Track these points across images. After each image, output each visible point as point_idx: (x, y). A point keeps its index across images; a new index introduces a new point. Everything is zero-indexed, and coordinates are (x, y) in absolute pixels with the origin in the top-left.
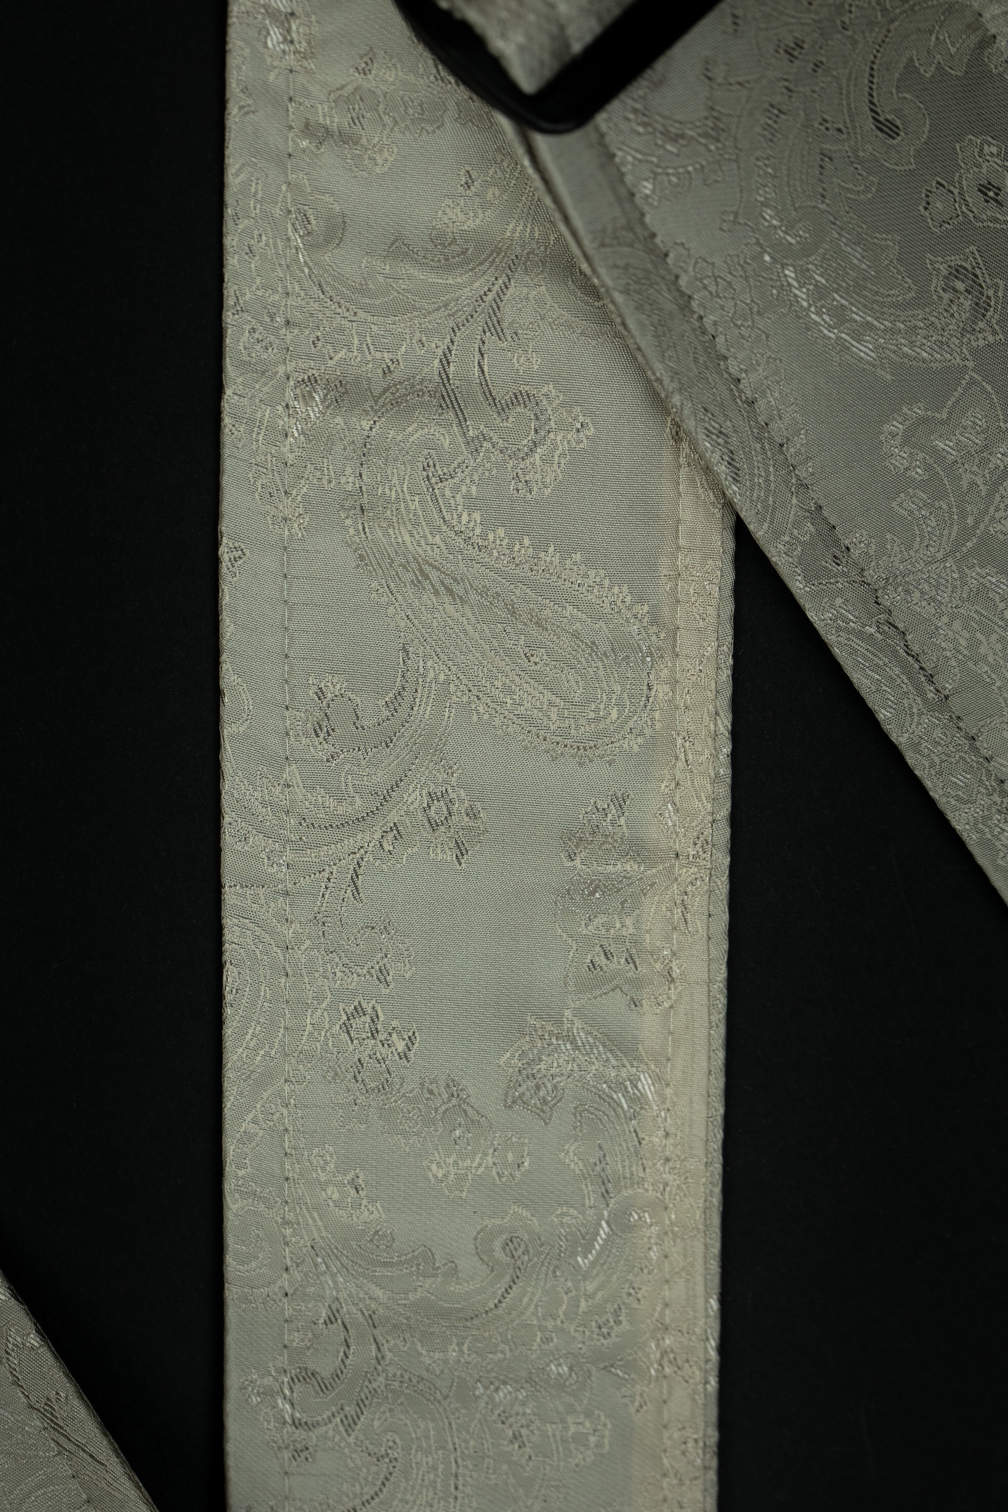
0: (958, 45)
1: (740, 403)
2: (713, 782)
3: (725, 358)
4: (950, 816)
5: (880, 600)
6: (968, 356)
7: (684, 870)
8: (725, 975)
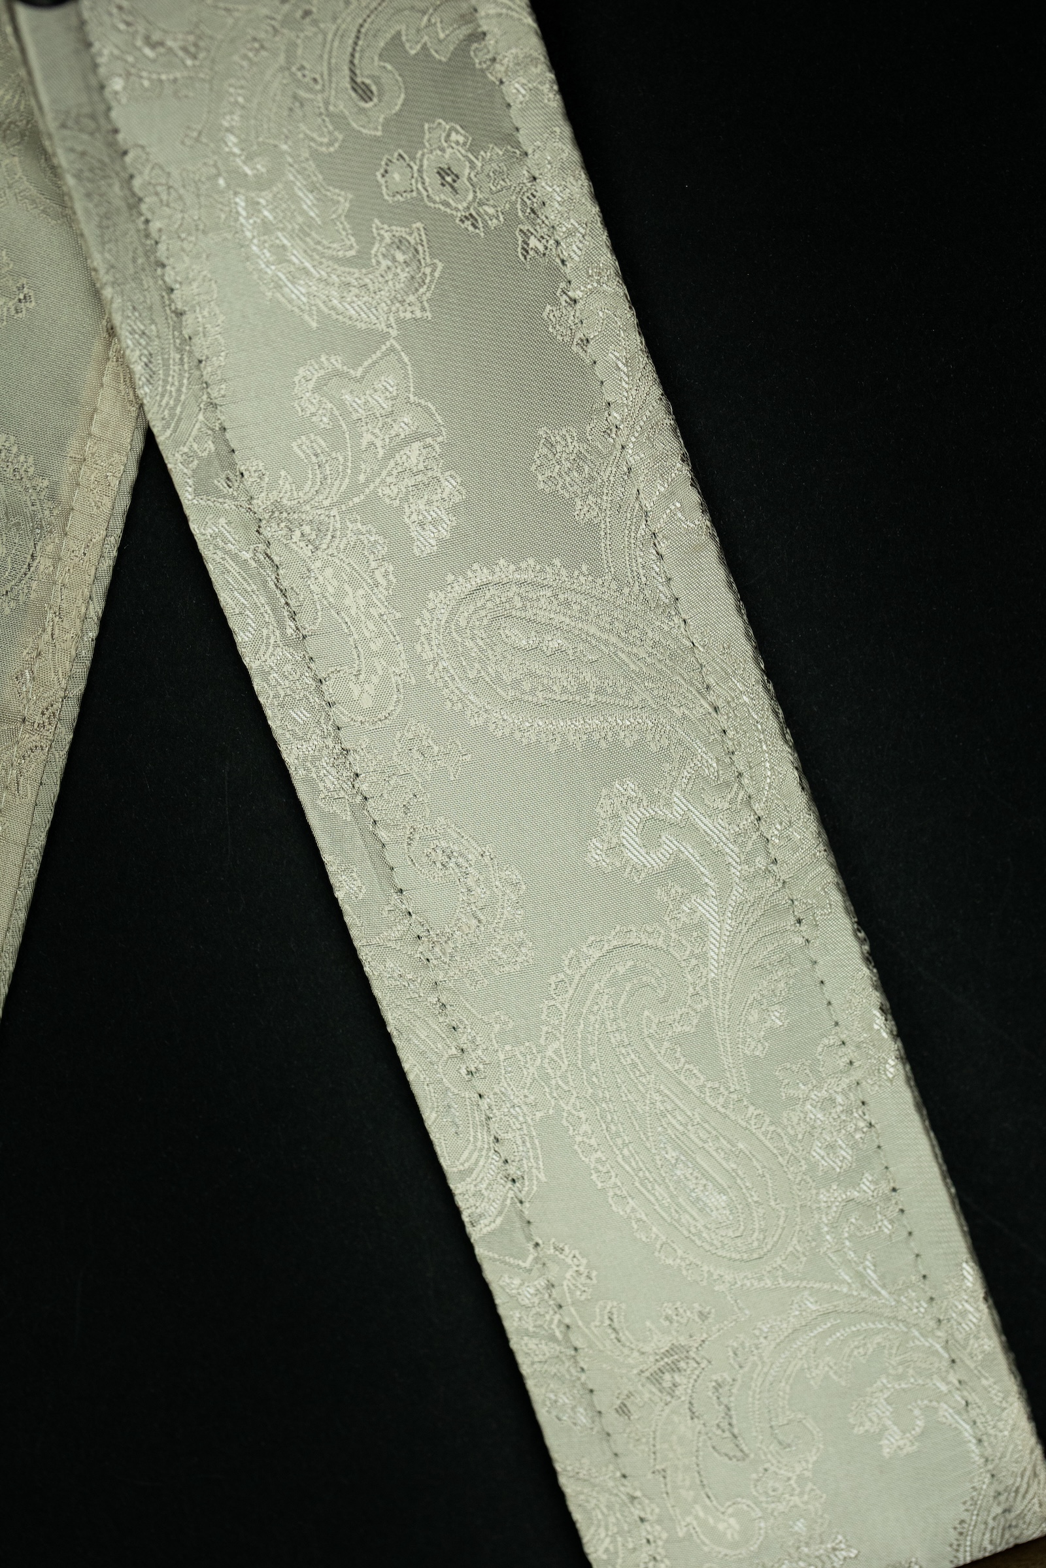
0: (447, 32)
1: (168, 311)
2: (72, 661)
3: (163, 266)
4: (282, 747)
5: (261, 530)
6: (393, 324)
7: (27, 736)
8: (44, 843)
